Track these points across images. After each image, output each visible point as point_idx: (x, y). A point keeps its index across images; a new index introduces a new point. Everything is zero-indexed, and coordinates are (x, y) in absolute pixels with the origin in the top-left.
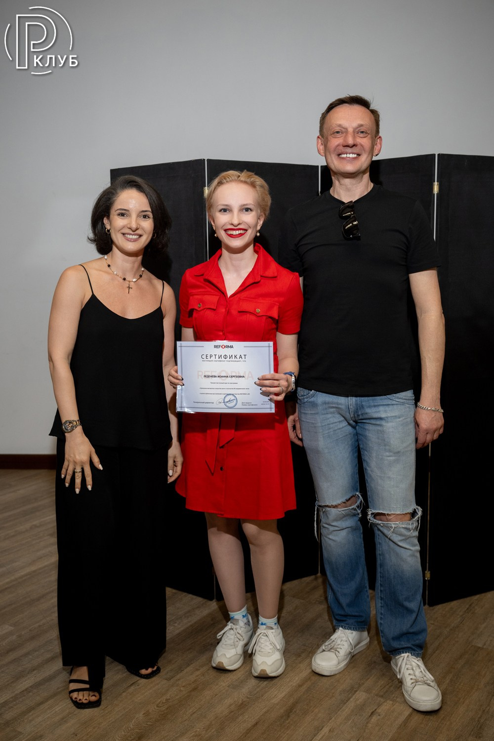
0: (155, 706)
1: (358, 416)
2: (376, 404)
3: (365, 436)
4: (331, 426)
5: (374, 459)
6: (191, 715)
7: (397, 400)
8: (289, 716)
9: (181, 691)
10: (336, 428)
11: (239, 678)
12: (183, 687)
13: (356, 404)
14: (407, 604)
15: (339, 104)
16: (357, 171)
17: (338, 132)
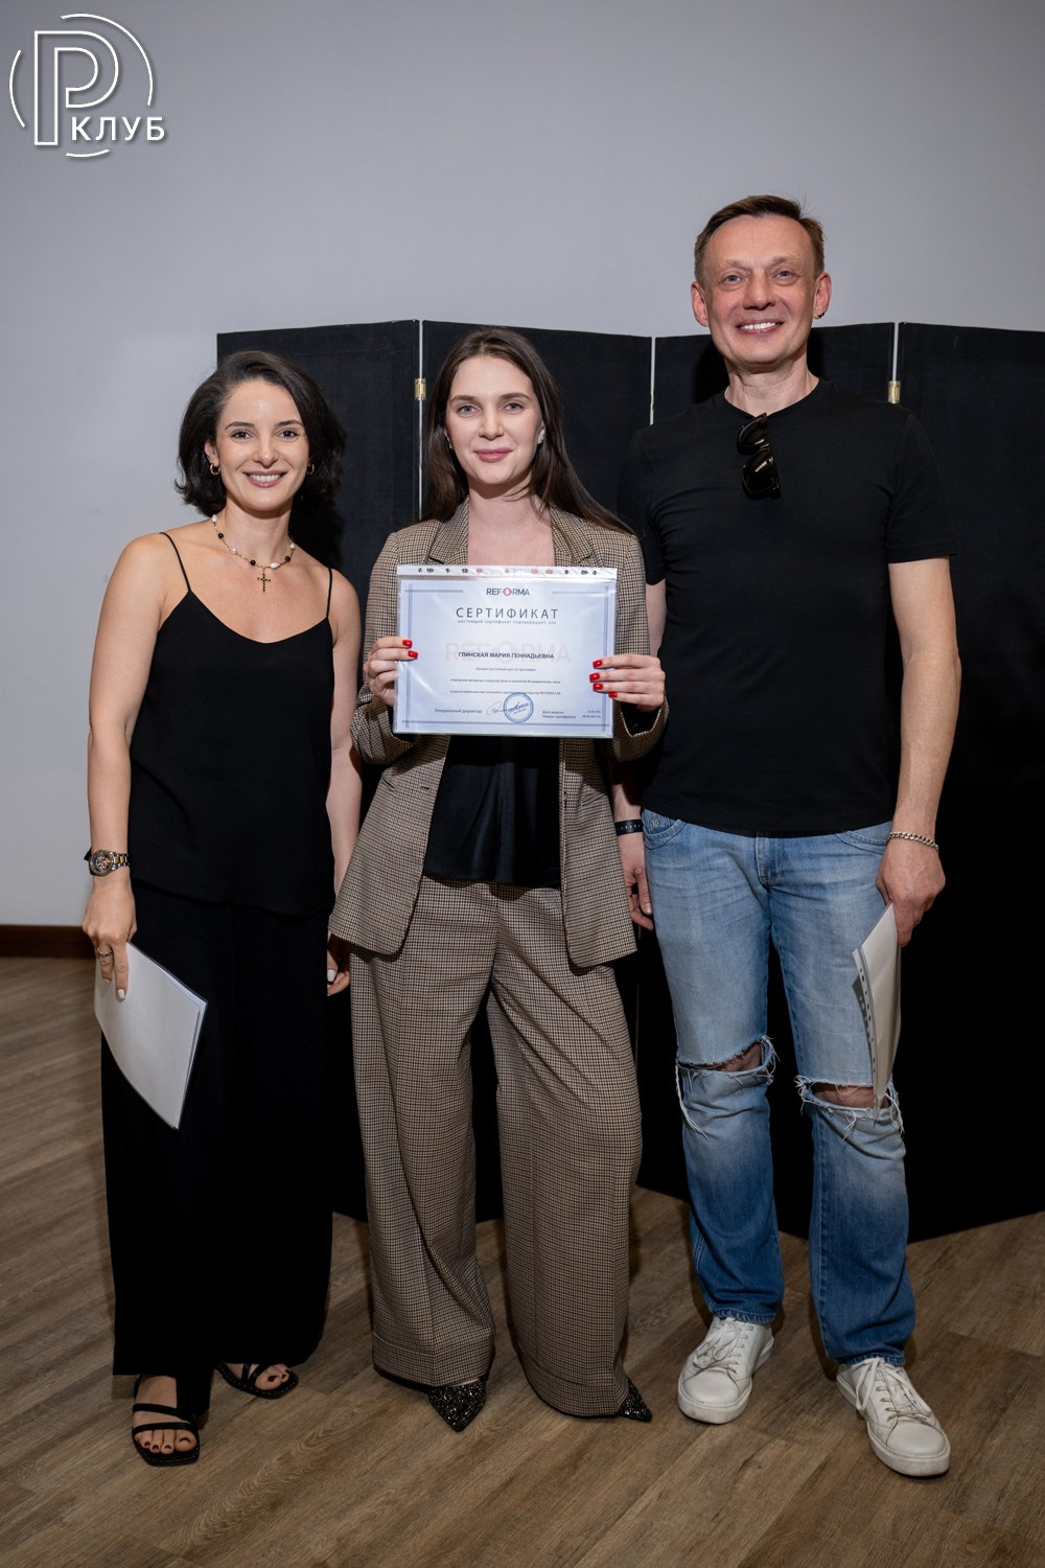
0: (303, 1445)
1: (774, 875)
2: (813, 852)
4: (719, 895)
5: (811, 970)
6: (377, 1463)
7: (858, 845)
8: (576, 1468)
9: (353, 1414)
10: (729, 901)
12: (358, 1406)
13: (772, 851)
14: (878, 1265)
15: (733, 216)
16: (780, 356)
17: (733, 278)
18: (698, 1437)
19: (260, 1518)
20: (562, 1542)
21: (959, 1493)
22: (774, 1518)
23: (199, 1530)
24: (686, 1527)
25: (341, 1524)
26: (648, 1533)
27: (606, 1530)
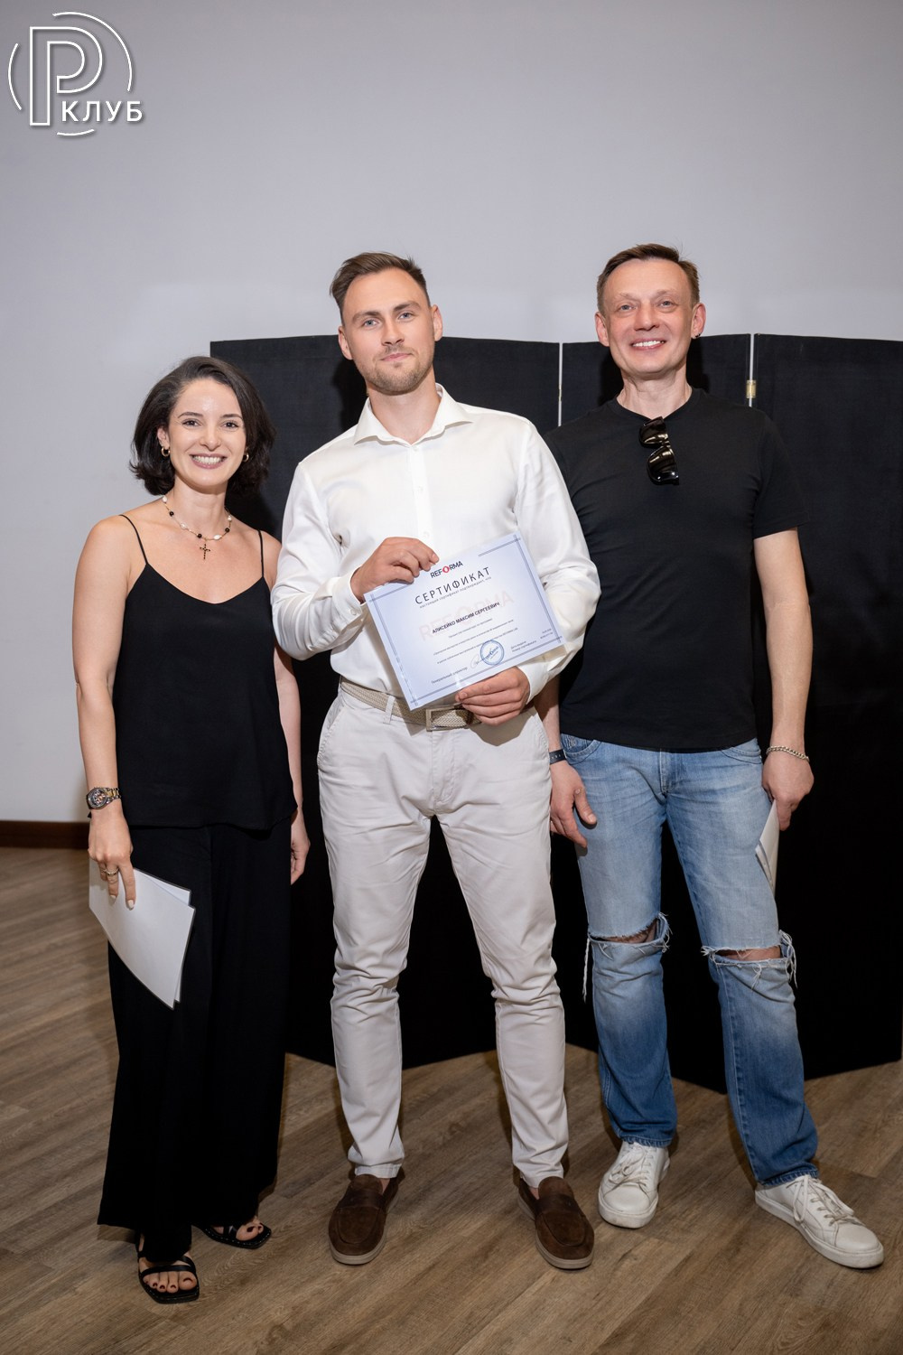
1: (674, 784)
2: (705, 765)
3: (687, 823)
4: (628, 801)
5: (709, 860)
7: (738, 758)
8: (486, 1257)
9: (310, 1214)
10: (637, 805)
12: (313, 1208)
13: (673, 765)
15: (625, 260)
16: (665, 367)
17: (625, 307)
20: (471, 1314)
21: (796, 1282)
22: (644, 1298)
26: (541, 1307)
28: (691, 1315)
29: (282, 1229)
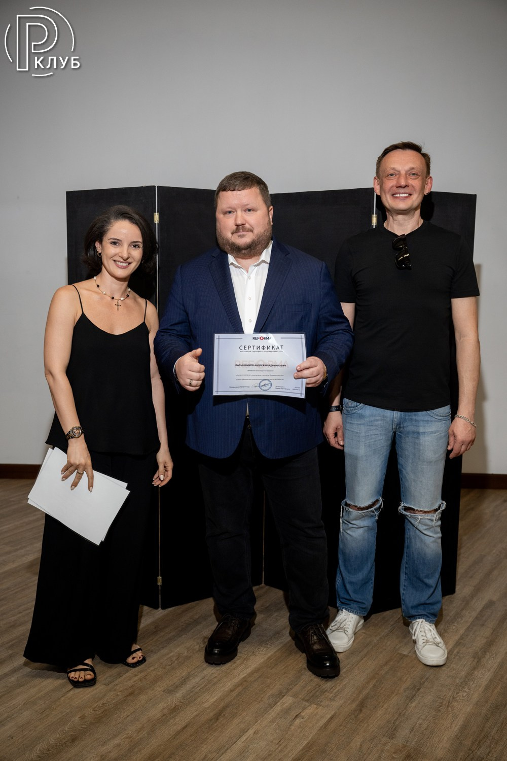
0: (91, 711)
1: (399, 428)
2: (417, 419)
3: (401, 447)
5: (410, 465)
6: (125, 718)
7: (436, 417)
8: (217, 719)
9: (117, 695)
10: (377, 439)
11: (174, 684)
12: (121, 691)
15: (393, 149)
16: (409, 208)
17: (392, 175)
18: (276, 704)
19: (66, 746)
20: (206, 756)
21: (393, 729)
22: (306, 743)
23: (36, 753)
24: (265, 747)
25: (104, 748)
26: (247, 750)
27: (227, 749)
28: (332, 753)
29: (100, 706)
